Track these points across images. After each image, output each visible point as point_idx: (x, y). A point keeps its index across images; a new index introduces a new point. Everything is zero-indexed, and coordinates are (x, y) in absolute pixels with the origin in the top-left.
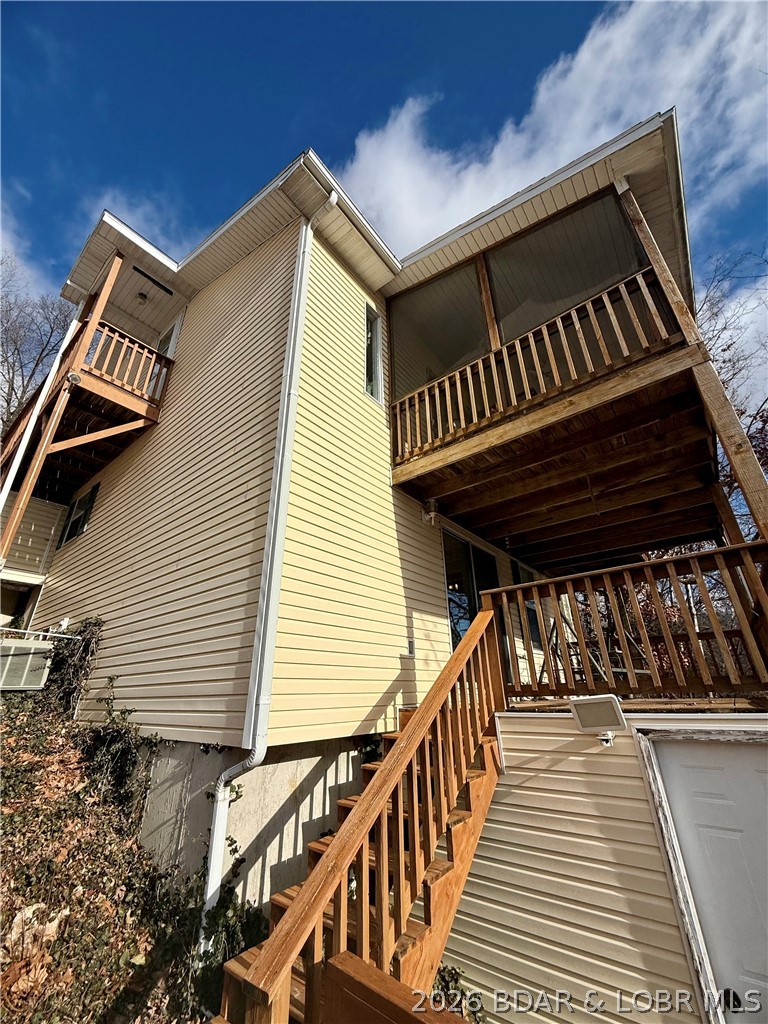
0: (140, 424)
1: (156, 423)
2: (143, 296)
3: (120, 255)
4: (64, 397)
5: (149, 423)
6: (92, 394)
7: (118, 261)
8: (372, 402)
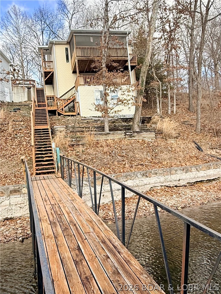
1: (53, 71)
3: (42, 49)
4: (44, 73)
8: (68, 63)
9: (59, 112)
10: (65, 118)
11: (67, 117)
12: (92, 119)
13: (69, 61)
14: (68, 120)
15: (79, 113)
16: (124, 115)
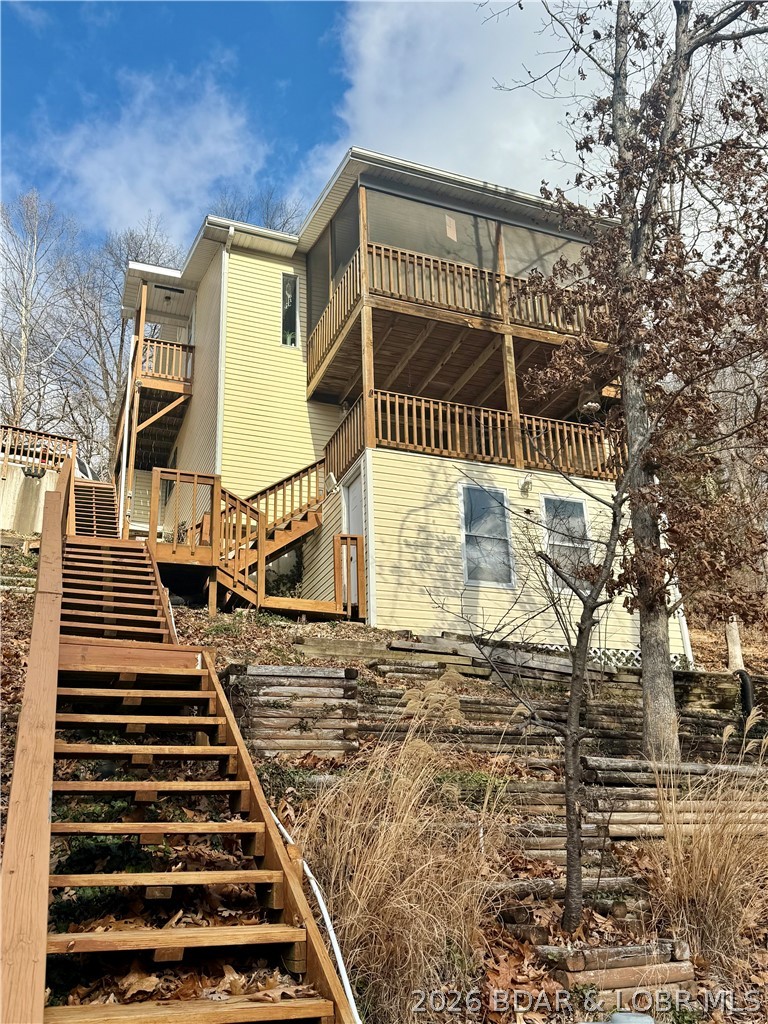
0: (182, 399)
1: (191, 396)
2: (168, 298)
3: (145, 283)
4: (137, 396)
5: (187, 397)
6: (151, 389)
7: (145, 287)
8: (288, 348)
9: (228, 583)
10: (266, 625)
11: (283, 623)
12: (455, 653)
13: (293, 341)
14: (299, 641)
15: (355, 609)
16: (627, 654)
